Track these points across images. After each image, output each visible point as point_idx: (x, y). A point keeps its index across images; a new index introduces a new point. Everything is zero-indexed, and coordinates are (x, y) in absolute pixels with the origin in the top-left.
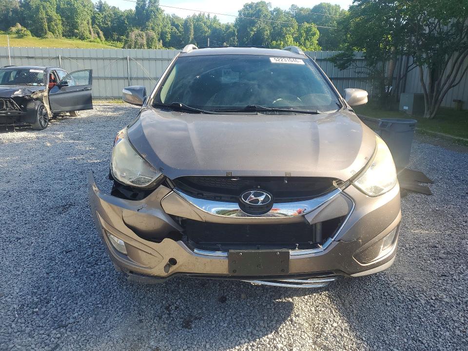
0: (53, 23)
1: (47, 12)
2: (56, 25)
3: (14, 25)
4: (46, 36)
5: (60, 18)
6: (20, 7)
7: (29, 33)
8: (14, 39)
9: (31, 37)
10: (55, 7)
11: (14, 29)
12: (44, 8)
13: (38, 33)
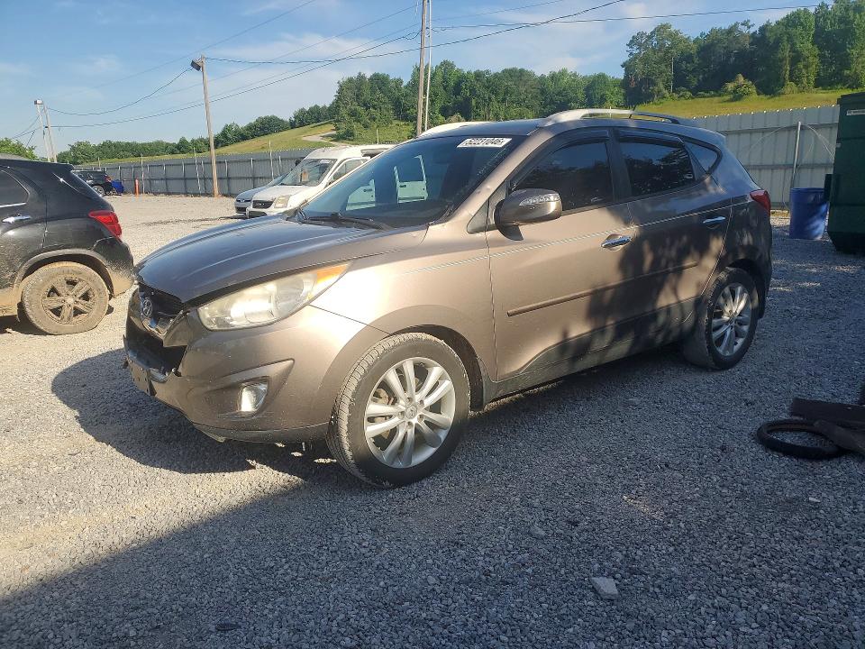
0: (801, 66)
1: (793, 45)
2: (806, 67)
3: (732, 78)
4: (782, 91)
5: (817, 52)
6: (751, 44)
7: (753, 89)
8: (726, 104)
9: (755, 96)
10: (812, 32)
11: (730, 86)
12: (790, 39)
13: (769, 87)
